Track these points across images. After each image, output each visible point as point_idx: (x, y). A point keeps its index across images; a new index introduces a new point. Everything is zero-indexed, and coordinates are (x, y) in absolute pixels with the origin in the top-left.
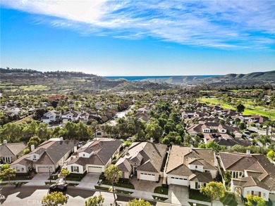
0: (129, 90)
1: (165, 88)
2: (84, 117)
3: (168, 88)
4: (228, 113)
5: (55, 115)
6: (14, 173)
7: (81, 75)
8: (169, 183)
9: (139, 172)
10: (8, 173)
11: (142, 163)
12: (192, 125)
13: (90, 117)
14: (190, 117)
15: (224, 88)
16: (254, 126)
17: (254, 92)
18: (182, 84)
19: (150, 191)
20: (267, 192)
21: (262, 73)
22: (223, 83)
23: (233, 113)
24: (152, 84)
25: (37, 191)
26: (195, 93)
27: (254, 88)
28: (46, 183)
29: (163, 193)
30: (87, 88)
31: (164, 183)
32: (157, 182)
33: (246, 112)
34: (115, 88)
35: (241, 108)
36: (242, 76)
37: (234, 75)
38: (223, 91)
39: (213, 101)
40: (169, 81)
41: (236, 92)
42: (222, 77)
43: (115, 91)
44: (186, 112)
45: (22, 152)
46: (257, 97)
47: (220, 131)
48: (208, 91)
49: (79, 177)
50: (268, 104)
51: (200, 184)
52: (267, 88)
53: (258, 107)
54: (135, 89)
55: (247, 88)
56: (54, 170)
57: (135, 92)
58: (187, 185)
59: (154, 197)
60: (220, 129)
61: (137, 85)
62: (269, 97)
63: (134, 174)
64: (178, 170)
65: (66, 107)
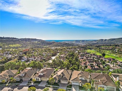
0: (57, 46)
1: (72, 45)
2: (38, 59)
3: (74, 45)
4: (98, 57)
5: (26, 58)
6: (15, 81)
7: (35, 40)
8: (72, 84)
9: (61, 80)
10: (13, 81)
11: (62, 77)
12: (83, 62)
13: (41, 59)
14: (82, 58)
15: (98, 45)
16: (109, 62)
17: (111, 47)
18: (80, 44)
19: (65, 87)
21: (115, 39)
22: (97, 43)
23: (100, 57)
24: (67, 44)
25: (24, 87)
26: (85, 48)
27: (111, 45)
28: (27, 85)
29: (70, 88)
30: (38, 46)
31: (70, 84)
32: (68, 84)
33: (106, 57)
34: (51, 46)
35: (104, 55)
36: (106, 40)
37: (102, 40)
38: (97, 47)
39: (92, 51)
40: (74, 42)
41: (103, 47)
42: (97, 40)
43: (50, 47)
44: (81, 56)
45: (17, 73)
46: (112, 49)
48: (91, 47)
49: (39, 82)
50: (116, 52)
51: (83, 84)
52: (116, 46)
53: (112, 54)
54: (59, 46)
55: (108, 46)
56: (29, 80)
57: (59, 47)
58: (79, 85)
59: (67, 89)
60: (94, 64)
61: (60, 44)
62: (117, 49)
63: (59, 81)
64: (76, 79)
65: (31, 55)
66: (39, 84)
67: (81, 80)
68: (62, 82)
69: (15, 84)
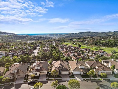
0: (31, 40)
1: (48, 39)
2: (20, 53)
3: (49, 39)
4: (76, 48)
5: (5, 53)
6: (9, 79)
8: (73, 74)
12: (66, 53)
13: (23, 53)
14: (63, 50)
15: (70, 38)
16: (86, 52)
17: (81, 40)
18: (54, 37)
19: (68, 78)
20: (105, 72)
21: (83, 33)
22: (69, 36)
23: (78, 48)
24: (41, 37)
25: (22, 85)
26: (60, 41)
27: (80, 38)
28: (24, 82)
29: (73, 78)
30: (10, 40)
31: (71, 74)
32: (69, 74)
33: (82, 48)
34: (24, 39)
35: (80, 46)
36: (76, 33)
37: (73, 33)
38: (70, 40)
39: (68, 44)
40: (48, 36)
41: (75, 40)
42: (69, 34)
43: (24, 41)
44: (61, 48)
45: (4, 71)
46: (82, 41)
47: (76, 55)
48: (65, 40)
50: (87, 44)
51: (85, 72)
52: (85, 38)
53: (84, 45)
54: (34, 40)
55: (78, 38)
56: (25, 76)
57: (34, 41)
58: (80, 74)
60: (76, 54)
61: (35, 38)
62: (87, 41)
64: (76, 69)
65: (9, 49)
66: (39, 78)
67: (82, 69)
68: (63, 73)
69: (7, 83)
